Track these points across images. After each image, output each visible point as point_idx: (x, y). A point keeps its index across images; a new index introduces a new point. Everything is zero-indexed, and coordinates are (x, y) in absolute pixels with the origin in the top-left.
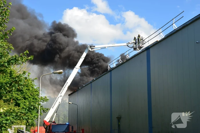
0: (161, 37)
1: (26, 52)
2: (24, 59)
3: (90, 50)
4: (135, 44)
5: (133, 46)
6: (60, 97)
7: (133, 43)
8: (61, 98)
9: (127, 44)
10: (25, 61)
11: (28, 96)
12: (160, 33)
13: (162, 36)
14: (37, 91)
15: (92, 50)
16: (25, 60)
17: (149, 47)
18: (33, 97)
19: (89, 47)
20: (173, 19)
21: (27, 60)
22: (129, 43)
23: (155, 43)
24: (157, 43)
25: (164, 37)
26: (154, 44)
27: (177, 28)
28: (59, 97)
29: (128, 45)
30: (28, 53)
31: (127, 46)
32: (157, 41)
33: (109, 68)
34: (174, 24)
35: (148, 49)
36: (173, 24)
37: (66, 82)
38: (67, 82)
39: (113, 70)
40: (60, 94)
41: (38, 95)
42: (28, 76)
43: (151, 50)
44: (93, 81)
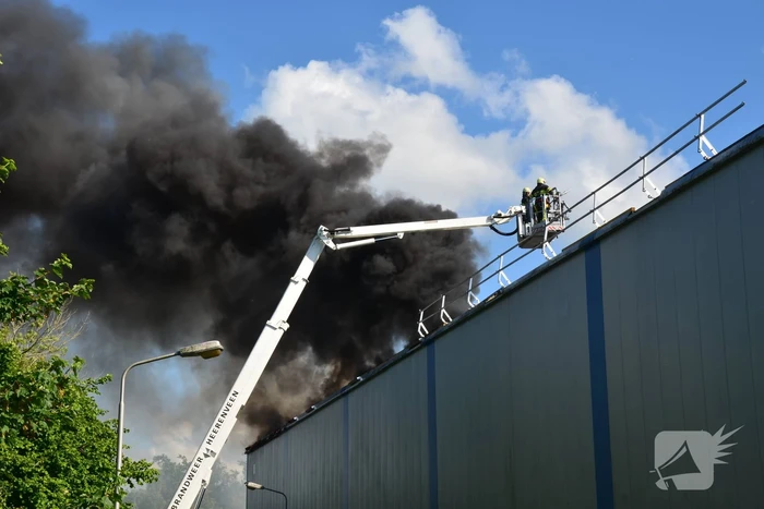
0: (648, 193)
1: (61, 265)
2: (51, 296)
3: (331, 245)
4: (526, 219)
5: (517, 230)
6: (206, 456)
7: (517, 214)
8: (211, 461)
9: (490, 219)
10: (57, 303)
11: (68, 456)
12: (642, 178)
13: (654, 188)
14: (110, 436)
15: (340, 246)
16: (54, 297)
17: (597, 236)
18: (90, 462)
19: (325, 233)
20: (699, 116)
21: (66, 296)
22: (499, 216)
23: (623, 217)
24: (629, 219)
25: (658, 193)
26: (618, 222)
27: (715, 153)
28: (202, 457)
29: (495, 226)
30: (70, 265)
31: (492, 227)
32: (630, 211)
33: (422, 329)
34: (703, 138)
35: (591, 243)
36: (697, 138)
37: (232, 392)
38: (235, 388)
39: (441, 339)
40: (205, 445)
41: (112, 453)
42: (71, 372)
43: (606, 249)
44: (354, 389)
